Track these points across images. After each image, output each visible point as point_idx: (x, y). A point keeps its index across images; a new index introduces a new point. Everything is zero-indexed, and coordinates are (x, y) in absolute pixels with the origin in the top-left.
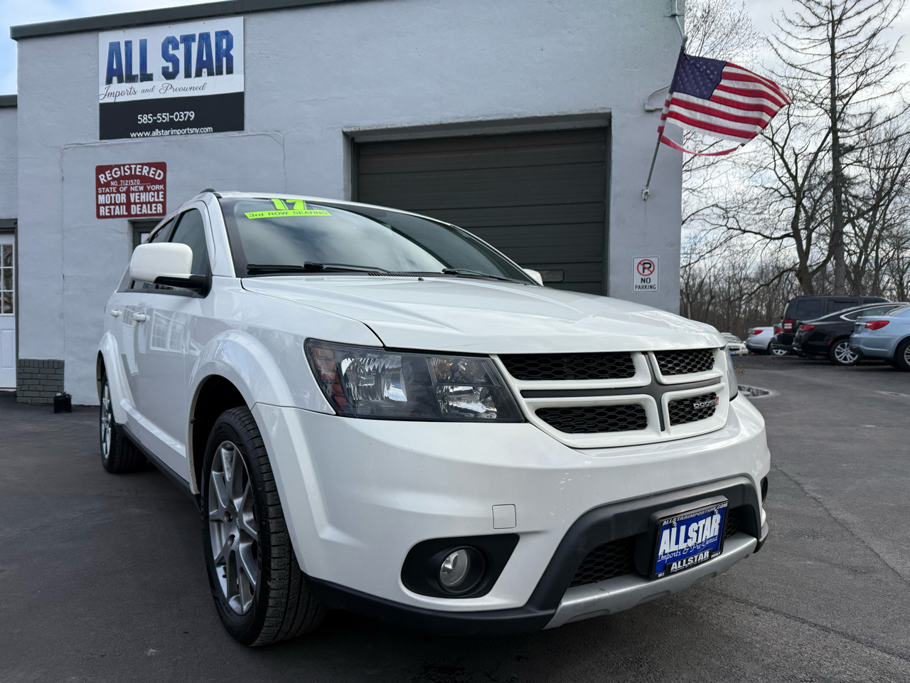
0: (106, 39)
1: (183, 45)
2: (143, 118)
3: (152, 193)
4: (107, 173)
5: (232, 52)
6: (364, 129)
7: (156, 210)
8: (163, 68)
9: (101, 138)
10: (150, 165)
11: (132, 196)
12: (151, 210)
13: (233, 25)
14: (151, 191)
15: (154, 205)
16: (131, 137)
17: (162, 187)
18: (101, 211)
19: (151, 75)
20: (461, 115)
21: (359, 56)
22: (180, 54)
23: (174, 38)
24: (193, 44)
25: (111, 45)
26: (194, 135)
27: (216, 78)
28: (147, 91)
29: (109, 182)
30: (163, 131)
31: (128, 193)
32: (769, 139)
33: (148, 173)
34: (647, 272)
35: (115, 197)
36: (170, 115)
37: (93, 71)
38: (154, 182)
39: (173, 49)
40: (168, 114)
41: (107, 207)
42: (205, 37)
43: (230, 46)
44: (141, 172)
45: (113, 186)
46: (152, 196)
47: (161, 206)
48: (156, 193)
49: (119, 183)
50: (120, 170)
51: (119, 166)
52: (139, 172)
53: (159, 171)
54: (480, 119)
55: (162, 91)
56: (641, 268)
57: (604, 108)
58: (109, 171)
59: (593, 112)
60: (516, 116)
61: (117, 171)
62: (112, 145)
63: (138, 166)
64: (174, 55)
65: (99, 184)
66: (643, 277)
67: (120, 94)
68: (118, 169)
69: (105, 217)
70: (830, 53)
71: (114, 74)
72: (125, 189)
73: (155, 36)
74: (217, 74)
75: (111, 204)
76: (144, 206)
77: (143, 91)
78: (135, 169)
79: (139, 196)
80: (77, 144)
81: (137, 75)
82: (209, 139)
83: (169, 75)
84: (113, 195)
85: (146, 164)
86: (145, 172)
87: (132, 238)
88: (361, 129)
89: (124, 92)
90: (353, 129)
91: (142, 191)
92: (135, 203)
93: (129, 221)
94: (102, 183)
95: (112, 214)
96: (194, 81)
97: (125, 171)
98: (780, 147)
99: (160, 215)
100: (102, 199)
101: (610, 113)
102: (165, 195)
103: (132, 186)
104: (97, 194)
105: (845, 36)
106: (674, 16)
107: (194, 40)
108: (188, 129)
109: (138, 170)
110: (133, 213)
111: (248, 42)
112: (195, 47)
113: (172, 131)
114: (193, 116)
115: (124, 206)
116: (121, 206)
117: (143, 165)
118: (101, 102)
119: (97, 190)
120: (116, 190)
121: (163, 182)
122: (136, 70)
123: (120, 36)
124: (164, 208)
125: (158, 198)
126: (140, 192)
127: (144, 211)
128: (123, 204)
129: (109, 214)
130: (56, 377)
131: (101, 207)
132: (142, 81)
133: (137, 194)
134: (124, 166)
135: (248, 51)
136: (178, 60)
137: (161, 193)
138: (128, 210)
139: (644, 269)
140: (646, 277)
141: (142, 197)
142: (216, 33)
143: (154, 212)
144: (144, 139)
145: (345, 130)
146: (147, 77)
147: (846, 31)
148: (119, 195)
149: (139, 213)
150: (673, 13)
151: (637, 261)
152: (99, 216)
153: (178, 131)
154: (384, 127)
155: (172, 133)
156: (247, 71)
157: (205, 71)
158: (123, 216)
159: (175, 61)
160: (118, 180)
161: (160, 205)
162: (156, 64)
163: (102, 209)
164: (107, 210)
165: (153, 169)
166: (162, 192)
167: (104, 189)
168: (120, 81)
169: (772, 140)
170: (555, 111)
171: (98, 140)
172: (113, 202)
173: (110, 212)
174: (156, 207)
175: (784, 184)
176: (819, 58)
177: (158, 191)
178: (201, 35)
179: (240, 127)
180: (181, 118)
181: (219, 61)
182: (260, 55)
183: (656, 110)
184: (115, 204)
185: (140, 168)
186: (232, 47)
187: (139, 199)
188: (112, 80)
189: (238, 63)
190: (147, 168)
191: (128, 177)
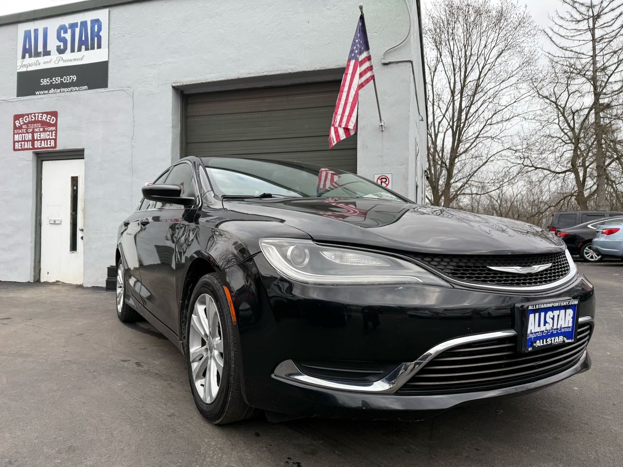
0: (23, 28)
1: (70, 30)
2: (43, 81)
3: (48, 133)
4: (20, 119)
5: (100, 34)
6: (186, 84)
7: (50, 145)
8: (57, 46)
9: (18, 95)
10: (47, 113)
11: (35, 135)
12: (47, 145)
13: (102, 15)
14: (48, 131)
15: (49, 141)
16: (36, 95)
17: (54, 128)
18: (16, 146)
19: (50, 51)
20: (252, 71)
21: (183, 33)
22: (68, 36)
23: (65, 25)
24: (76, 29)
25: (25, 32)
26: (76, 92)
27: (90, 51)
28: (47, 62)
29: (22, 125)
30: (56, 90)
32: (553, 102)
33: (46, 119)
35: (25, 136)
36: (61, 78)
37: (14, 50)
38: (50, 125)
39: (64, 33)
40: (59, 78)
41: (20, 143)
42: (84, 24)
43: (99, 29)
44: (42, 118)
46: (48, 135)
48: (50, 133)
49: (28, 126)
50: (29, 118)
51: (28, 115)
52: (40, 118)
53: (53, 117)
54: (265, 74)
55: (56, 62)
58: (22, 118)
60: (290, 71)
61: (26, 118)
62: (24, 100)
63: (40, 114)
64: (64, 37)
65: (15, 128)
67: (30, 65)
68: (27, 117)
69: (19, 150)
70: (592, 39)
71: (28, 51)
72: (31, 130)
73: (53, 24)
74: (91, 49)
75: (22, 141)
76: (43, 141)
77: (45, 63)
78: (38, 116)
79: (40, 135)
80: (3, 100)
81: (41, 52)
82: (86, 94)
83: (61, 51)
84: (23, 135)
85: (45, 113)
86: (44, 118)
87: (36, 164)
88: (184, 84)
89: (33, 64)
90: (179, 84)
91: (42, 132)
92: (37, 140)
93: (34, 152)
94: (17, 126)
95: (23, 148)
96: (77, 55)
97: (32, 118)
98: (562, 107)
99: (53, 147)
100: (17, 137)
102: (56, 134)
103: (36, 128)
104: (14, 134)
105: (602, 27)
107: (77, 27)
108: (72, 88)
109: (40, 117)
110: (36, 147)
111: (111, 26)
112: (77, 31)
113: (62, 89)
114: (75, 79)
115: (31, 142)
116: (29, 142)
117: (43, 113)
118: (18, 71)
119: (14, 132)
120: (26, 131)
121: (55, 125)
122: (40, 49)
123: (31, 26)
124: (55, 143)
125: (52, 136)
127: (43, 145)
131: (16, 143)
132: (44, 56)
133: (39, 133)
134: (31, 114)
135: (111, 33)
136: (67, 40)
137: (54, 132)
138: (33, 145)
139: (381, 183)
142: (91, 20)
143: (49, 146)
144: (43, 95)
145: (174, 85)
146: (47, 53)
147: (603, 23)
148: (27, 134)
149: (39, 147)
151: (376, 177)
152: (15, 150)
153: (65, 90)
154: (200, 82)
155: (62, 91)
156: (110, 46)
157: (83, 47)
158: (30, 149)
159: (64, 41)
160: (27, 124)
161: (53, 140)
162: (53, 43)
164: (20, 145)
165: (49, 116)
166: (55, 132)
167: (18, 130)
168: (30, 56)
169: (555, 103)
170: (317, 67)
171: (16, 97)
172: (24, 139)
173: (21, 147)
174: (50, 142)
175: (566, 134)
176: (584, 42)
177: (52, 131)
178: (82, 23)
179: (105, 85)
180: (68, 80)
181: (92, 40)
182: (119, 35)
183: (390, 63)
184: (25, 141)
185: (41, 116)
186: (101, 30)
187: (40, 137)
188: (25, 55)
189: (104, 41)
190: (46, 115)
191: (33, 122)
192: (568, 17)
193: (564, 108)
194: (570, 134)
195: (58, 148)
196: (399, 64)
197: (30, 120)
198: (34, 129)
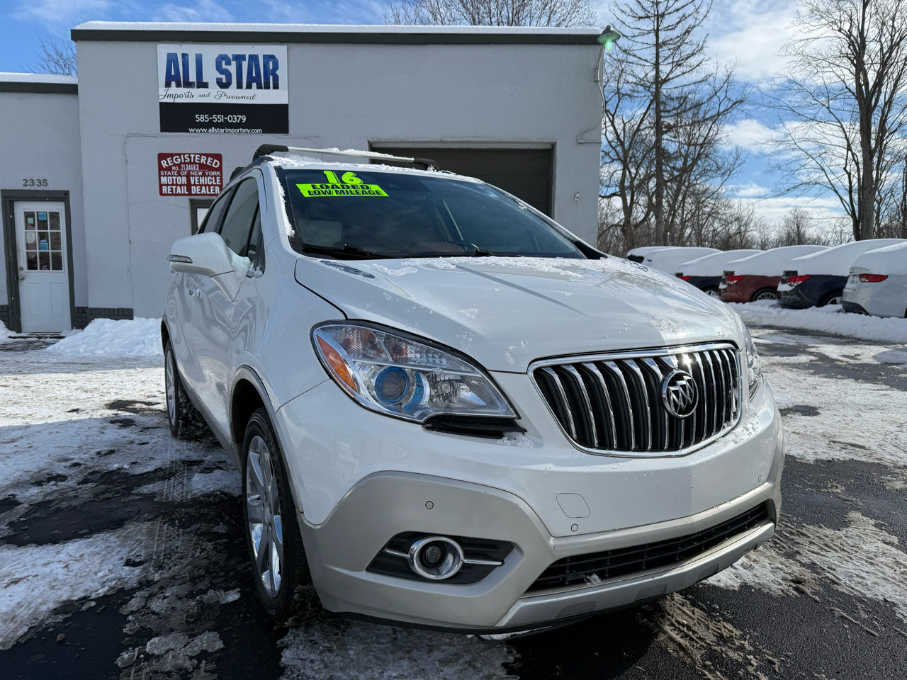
0: (164, 50)
1: (235, 62)
2: (200, 117)
3: (210, 178)
4: (168, 159)
5: (277, 72)
6: (384, 140)
8: (217, 79)
9: (162, 131)
10: (208, 155)
11: (192, 180)
12: (210, 191)
13: (279, 51)
14: (209, 176)
16: (189, 132)
17: (218, 173)
18: (164, 190)
19: (207, 83)
22: (232, 69)
23: (226, 55)
24: (243, 62)
25: (169, 55)
26: (246, 135)
27: (263, 91)
28: (204, 96)
29: (171, 166)
30: (218, 129)
31: (188, 176)
33: (206, 161)
35: (176, 179)
36: (224, 117)
37: (154, 75)
38: (212, 169)
39: (226, 64)
40: (222, 116)
41: (169, 187)
42: (253, 58)
43: (276, 66)
44: (200, 160)
45: (174, 171)
46: (210, 180)
47: (219, 189)
48: (213, 178)
49: (180, 167)
50: (180, 158)
51: (179, 155)
52: (198, 160)
53: (215, 161)
55: (217, 97)
57: (552, 140)
58: (170, 158)
61: (177, 158)
62: (172, 137)
63: (197, 156)
64: (227, 69)
65: (161, 168)
69: (168, 195)
70: (655, 43)
71: (172, 79)
72: (185, 173)
73: (211, 52)
74: (265, 88)
75: (173, 185)
76: (203, 187)
77: (200, 96)
78: (194, 158)
79: (199, 179)
80: (140, 134)
81: (194, 82)
82: (258, 138)
83: (222, 85)
84: (174, 178)
85: (204, 155)
86: (203, 160)
87: (191, 212)
88: (382, 140)
89: (180, 95)
90: (376, 140)
92: (195, 185)
93: (189, 198)
94: (164, 167)
95: (174, 192)
96: (244, 92)
97: (185, 159)
98: (611, 114)
100: (164, 180)
101: (556, 143)
102: (221, 180)
103: (192, 171)
104: (160, 176)
105: (667, 29)
106: (597, 81)
107: (244, 59)
108: (241, 129)
109: (197, 158)
110: (193, 193)
112: (245, 65)
113: (227, 130)
114: (245, 119)
115: (185, 187)
116: (182, 187)
117: (201, 155)
118: (161, 101)
119: (160, 173)
120: (177, 173)
121: (220, 169)
122: (193, 78)
123: (178, 49)
125: (216, 181)
126: (199, 176)
127: (203, 192)
128: (184, 185)
129: (171, 193)
131: (163, 187)
132: (198, 87)
133: (196, 178)
134: (184, 154)
135: (291, 73)
136: (231, 74)
137: (218, 178)
138: (189, 190)
141: (201, 180)
142: (264, 56)
143: (212, 193)
144: (195, 134)
145: (370, 140)
146: (203, 85)
147: (668, 25)
148: (180, 177)
149: (198, 193)
152: (161, 194)
153: (231, 130)
154: (400, 140)
156: (290, 88)
157: (254, 85)
158: (185, 195)
159: (228, 75)
160: (179, 165)
162: (210, 75)
164: (169, 190)
165: (210, 158)
167: (166, 172)
168: (178, 85)
171: (159, 132)
172: (175, 183)
173: (172, 191)
174: (214, 189)
175: (614, 148)
176: (646, 46)
177: (215, 176)
178: (251, 56)
179: (285, 131)
180: (234, 120)
181: (266, 78)
183: (585, 143)
184: (177, 185)
186: (277, 68)
187: (199, 182)
188: (170, 84)
189: (283, 81)
190: (205, 158)
191: (188, 163)
193: (613, 116)
194: (619, 149)
197: (183, 161)
198: (189, 172)
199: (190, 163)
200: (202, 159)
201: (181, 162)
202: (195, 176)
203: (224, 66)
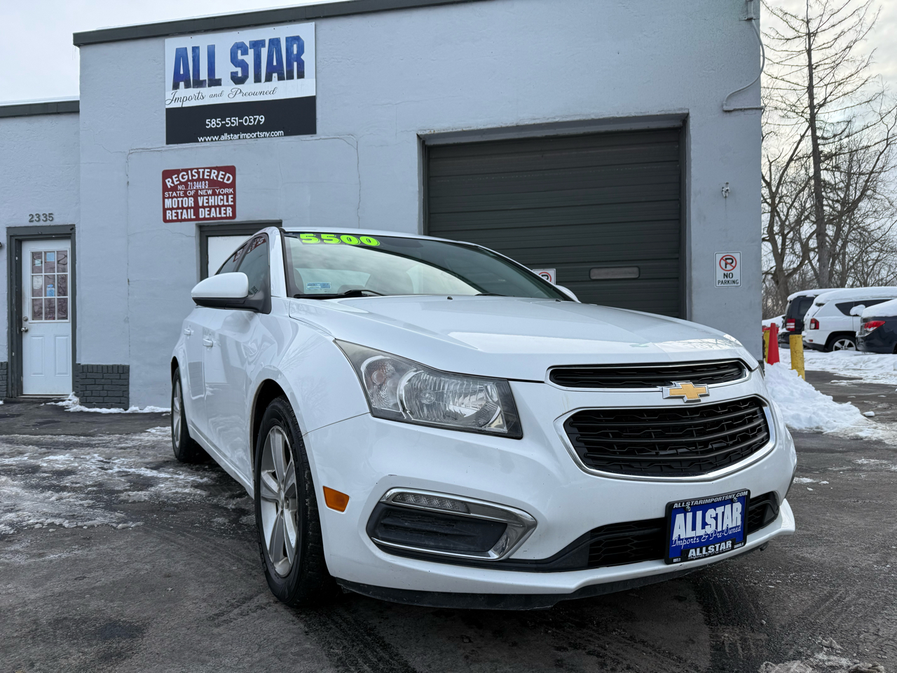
0: (172, 45)
1: (253, 50)
2: (211, 123)
3: (221, 197)
4: (174, 177)
5: (302, 57)
6: (439, 132)
7: (225, 214)
8: (232, 73)
9: (168, 143)
10: (219, 169)
11: (200, 200)
12: (220, 213)
13: (305, 30)
14: (220, 194)
15: (223, 209)
16: (198, 141)
17: (231, 190)
18: (168, 215)
19: (220, 80)
21: (433, 59)
22: (249, 59)
23: (243, 43)
24: (262, 49)
25: (178, 50)
26: (264, 139)
27: (286, 82)
28: (216, 95)
29: (176, 186)
30: (232, 135)
31: (196, 196)
33: (217, 176)
34: (729, 267)
35: (182, 201)
36: (239, 119)
37: (160, 77)
38: (223, 185)
39: (242, 54)
40: (237, 119)
41: (174, 211)
42: (275, 43)
43: (301, 50)
44: (210, 176)
45: (180, 190)
46: (221, 200)
47: (231, 210)
48: (225, 196)
49: (187, 187)
50: (188, 174)
51: (186, 170)
52: (207, 176)
53: (228, 175)
54: (557, 120)
55: (231, 96)
56: (723, 263)
57: (682, 109)
58: (176, 176)
59: (671, 113)
60: (593, 117)
61: (184, 175)
62: (179, 149)
63: (206, 170)
64: (243, 60)
65: (165, 188)
66: (726, 272)
67: (188, 99)
68: (185, 173)
69: (172, 221)
70: (807, 64)
71: (180, 79)
72: (192, 193)
73: (224, 42)
74: (287, 79)
75: (178, 208)
76: (213, 209)
77: (211, 96)
78: (203, 173)
79: (208, 199)
80: (142, 149)
81: (205, 80)
82: (281, 144)
83: (238, 80)
84: (180, 199)
85: (214, 168)
86: (213, 176)
87: (199, 241)
88: (436, 132)
89: (191, 97)
90: (427, 132)
91: (210, 195)
92: (204, 207)
93: (196, 224)
94: (169, 187)
95: (180, 218)
96: (264, 86)
97: (192, 175)
99: (229, 218)
100: (168, 203)
101: (688, 114)
102: (234, 198)
103: (201, 190)
104: (164, 198)
105: (821, 48)
106: (750, 19)
107: (264, 46)
108: (258, 133)
109: (206, 174)
110: (201, 217)
111: (320, 47)
112: (264, 52)
113: (242, 135)
114: (263, 120)
115: (192, 210)
116: (189, 210)
117: (211, 168)
118: (168, 107)
119: (164, 194)
120: (184, 194)
121: (233, 185)
122: (204, 76)
123: (187, 42)
124: (234, 212)
125: (227, 201)
126: (208, 195)
127: (213, 214)
128: (191, 208)
129: (176, 218)
130: (120, 382)
131: (168, 212)
132: (209, 86)
133: (205, 198)
134: (192, 170)
135: (319, 56)
136: (248, 65)
137: (230, 196)
138: (196, 213)
139: (726, 264)
140: (729, 272)
141: (210, 200)
142: (287, 38)
143: (223, 216)
144: (211, 143)
145: (420, 133)
146: (215, 82)
147: (823, 43)
148: (186, 198)
149: (207, 216)
150: (750, 16)
151: (719, 257)
152: (165, 220)
153: (247, 135)
154: (460, 130)
155: (241, 137)
156: (318, 75)
157: (275, 75)
158: (191, 220)
159: (244, 66)
160: (186, 184)
161: (230, 208)
162: (224, 69)
163: (169, 213)
164: (174, 214)
165: (221, 172)
166: (232, 196)
167: (170, 193)
168: (187, 86)
170: (632, 112)
171: (165, 145)
172: (180, 206)
173: (177, 216)
174: (225, 210)
176: (797, 68)
177: (227, 195)
178: (271, 41)
179: (312, 130)
180: (251, 122)
181: (290, 65)
182: (333, 60)
183: (735, 110)
184: (183, 208)
185: (208, 172)
186: (303, 52)
187: (208, 203)
188: (179, 85)
189: (309, 68)
190: (216, 172)
191: (196, 180)
192: (773, 34)
195: (239, 219)
196: (747, 112)
197: (190, 178)
198: (197, 190)
199: (199, 180)
200: (212, 174)
201: (188, 180)
202: (203, 196)
203: (240, 57)
